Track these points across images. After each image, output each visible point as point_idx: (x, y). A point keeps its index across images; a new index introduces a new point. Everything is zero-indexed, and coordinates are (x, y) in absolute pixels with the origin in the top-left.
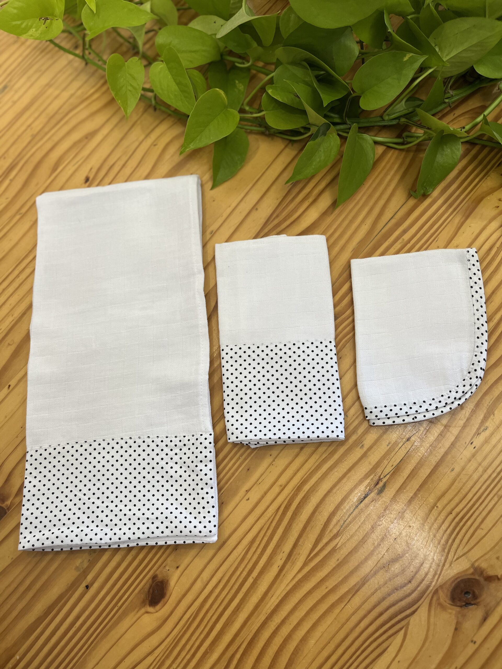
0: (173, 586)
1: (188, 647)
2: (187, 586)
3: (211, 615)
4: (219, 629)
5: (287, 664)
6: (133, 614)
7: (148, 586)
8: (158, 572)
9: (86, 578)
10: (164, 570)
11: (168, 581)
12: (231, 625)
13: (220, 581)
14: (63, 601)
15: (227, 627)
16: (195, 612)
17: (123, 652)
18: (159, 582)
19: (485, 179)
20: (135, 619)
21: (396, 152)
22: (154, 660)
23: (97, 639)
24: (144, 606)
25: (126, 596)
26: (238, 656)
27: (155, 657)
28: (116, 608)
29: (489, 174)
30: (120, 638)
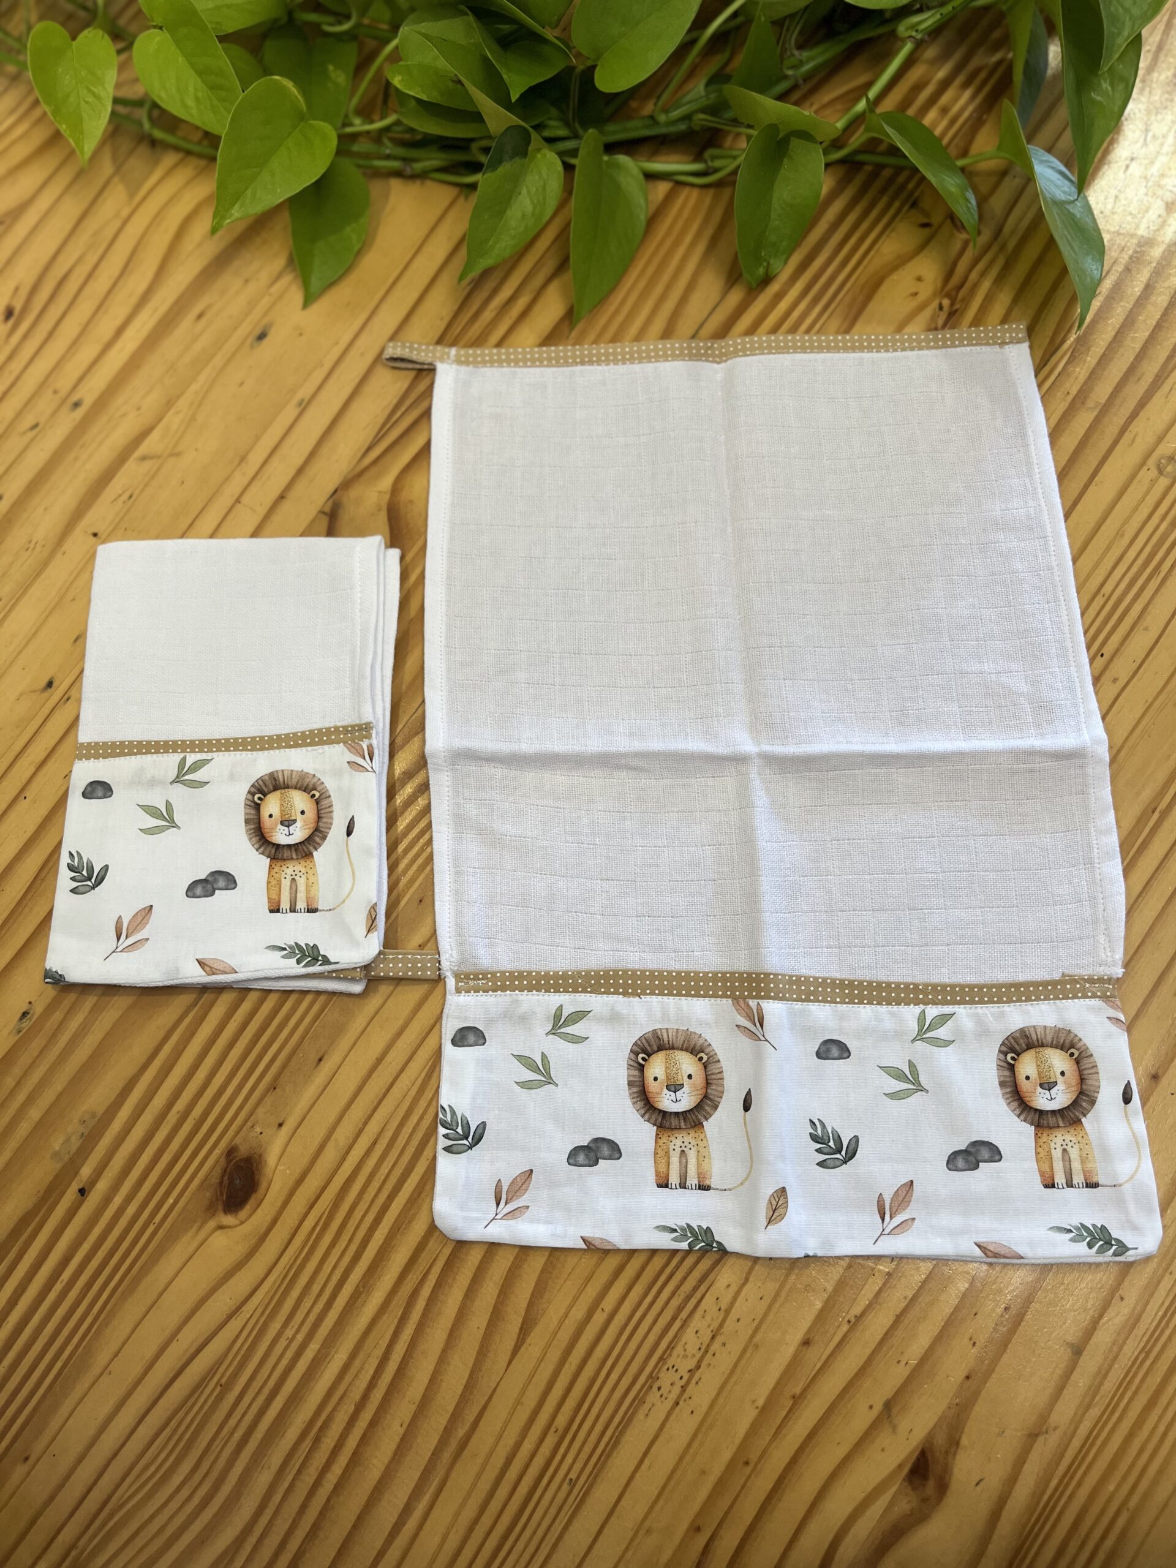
0: (273, 1168)
1: (316, 1288)
2: (305, 1161)
3: (361, 1214)
4: (381, 1242)
5: (533, 1295)
6: (190, 1234)
7: (218, 1171)
8: (238, 1141)
9: (76, 1173)
10: (252, 1134)
11: (261, 1156)
12: (405, 1229)
13: (375, 1143)
14: (30, 1229)
15: (398, 1237)
16: (327, 1213)
17: (174, 1320)
18: (241, 1160)
19: (884, 237)
20: (193, 1246)
21: (695, 193)
22: (244, 1327)
23: (113, 1300)
24: (214, 1215)
25: (171, 1201)
26: (426, 1292)
27: (245, 1320)
28: (151, 1228)
29: (893, 225)
30: (165, 1290)
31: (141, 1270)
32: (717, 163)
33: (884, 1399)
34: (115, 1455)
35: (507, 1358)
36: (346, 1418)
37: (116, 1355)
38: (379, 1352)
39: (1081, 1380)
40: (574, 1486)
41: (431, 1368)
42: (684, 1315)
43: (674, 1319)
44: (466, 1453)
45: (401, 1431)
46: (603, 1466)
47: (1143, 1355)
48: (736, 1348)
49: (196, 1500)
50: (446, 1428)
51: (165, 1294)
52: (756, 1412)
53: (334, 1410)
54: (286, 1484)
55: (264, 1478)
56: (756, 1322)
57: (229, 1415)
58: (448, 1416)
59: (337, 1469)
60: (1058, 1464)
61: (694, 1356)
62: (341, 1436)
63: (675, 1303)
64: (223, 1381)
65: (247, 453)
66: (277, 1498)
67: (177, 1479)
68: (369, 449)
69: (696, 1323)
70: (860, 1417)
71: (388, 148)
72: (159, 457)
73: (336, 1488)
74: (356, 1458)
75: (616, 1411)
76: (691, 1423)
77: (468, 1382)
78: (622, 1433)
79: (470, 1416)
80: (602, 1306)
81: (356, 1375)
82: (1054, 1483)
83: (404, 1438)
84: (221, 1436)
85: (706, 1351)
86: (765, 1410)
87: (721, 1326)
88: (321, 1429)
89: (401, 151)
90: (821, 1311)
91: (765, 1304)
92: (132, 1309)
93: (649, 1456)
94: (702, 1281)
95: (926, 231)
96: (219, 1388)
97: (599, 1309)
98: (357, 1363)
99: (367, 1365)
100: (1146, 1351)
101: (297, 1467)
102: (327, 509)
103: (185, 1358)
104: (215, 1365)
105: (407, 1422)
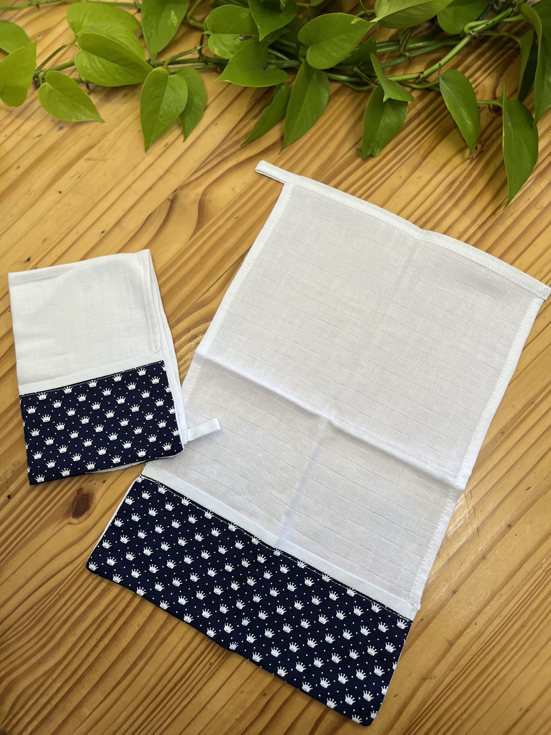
0: (98, 500)
2: (113, 500)
6: (55, 524)
7: (73, 498)
8: (83, 485)
9: (8, 488)
10: (90, 483)
11: (93, 494)
17: (43, 561)
18: (84, 495)
20: (57, 529)
22: (73, 570)
23: (16, 548)
24: (67, 517)
25: (49, 507)
27: (75, 567)
28: (38, 518)
30: (40, 548)
31: (31, 537)
34: (6, 618)
36: (114, 618)
37: (14, 573)
39: (450, 657)
40: (212, 666)
44: (165, 643)
45: (138, 628)
47: (481, 651)
49: (40, 644)
50: (158, 631)
53: (109, 614)
54: (82, 644)
55: (72, 640)
57: (61, 608)
58: (160, 625)
59: (106, 641)
60: (433, 693)
62: (110, 626)
64: (60, 593)
65: (138, 164)
66: (76, 649)
67: (33, 634)
68: (195, 172)
72: (96, 160)
73: (104, 649)
74: (115, 638)
81: (121, 600)
82: (430, 702)
83: (138, 632)
84: (55, 617)
88: (102, 621)
92: (24, 554)
96: (58, 596)
100: (482, 650)
101: (88, 637)
102: (171, 198)
103: (45, 580)
104: (58, 585)
105: (141, 624)
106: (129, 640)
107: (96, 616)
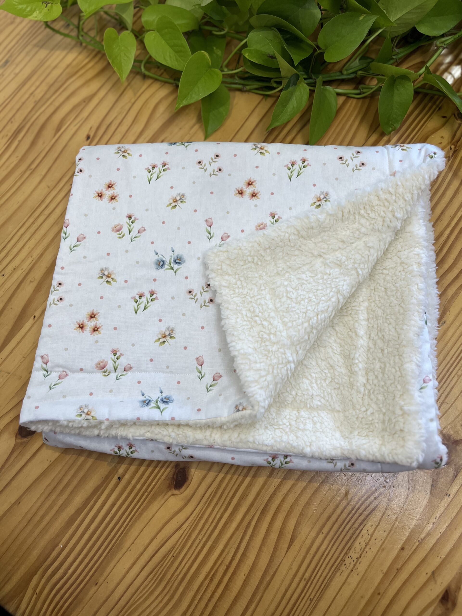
0: (193, 473)
1: (211, 520)
4: (236, 503)
5: (295, 526)
6: (161, 497)
7: (172, 474)
9: (117, 472)
11: (188, 468)
12: (246, 498)
14: (99, 492)
15: (242, 500)
16: (214, 491)
17: (156, 530)
18: (181, 468)
19: (428, 121)
20: (163, 501)
21: (355, 101)
22: (183, 534)
23: (131, 522)
24: (170, 490)
25: (154, 483)
26: (253, 523)
27: (183, 531)
28: (146, 494)
29: (432, 117)
30: (151, 518)
31: (142, 510)
32: (364, 90)
33: (432, 570)
34: (132, 583)
35: (285, 551)
36: (223, 571)
37: (133, 543)
38: (235, 546)
40: (312, 601)
41: (256, 553)
42: (354, 537)
43: (351, 538)
44: (270, 587)
45: (244, 577)
46: (323, 593)
48: (375, 550)
49: (164, 602)
50: (262, 577)
51: (151, 521)
52: (383, 575)
53: (218, 568)
54: (199, 597)
55: (191, 594)
56: (383, 540)
57: (177, 568)
58: (263, 572)
59: (220, 591)
61: (358, 552)
62: (221, 578)
63: (351, 531)
64: (175, 555)
66: (196, 602)
69: (359, 540)
70: (422, 578)
71: (237, 80)
73: (219, 598)
74: (226, 587)
75: (328, 573)
76: (358, 578)
77: (270, 559)
78: (331, 582)
79: (271, 572)
80: (323, 531)
81: (227, 555)
83: (245, 580)
84: (174, 576)
85: (363, 551)
86: (386, 574)
87: (369, 541)
88: (213, 575)
89: (242, 82)
90: (408, 537)
91: (385, 534)
92: (139, 526)
93: (341, 590)
94: (361, 523)
95: (444, 120)
96: (173, 558)
97: (321, 533)
98: (227, 550)
99: (231, 551)
101: (204, 590)
103: (160, 545)
104: (171, 549)
105: (247, 574)
106: (238, 588)
107: (208, 571)
